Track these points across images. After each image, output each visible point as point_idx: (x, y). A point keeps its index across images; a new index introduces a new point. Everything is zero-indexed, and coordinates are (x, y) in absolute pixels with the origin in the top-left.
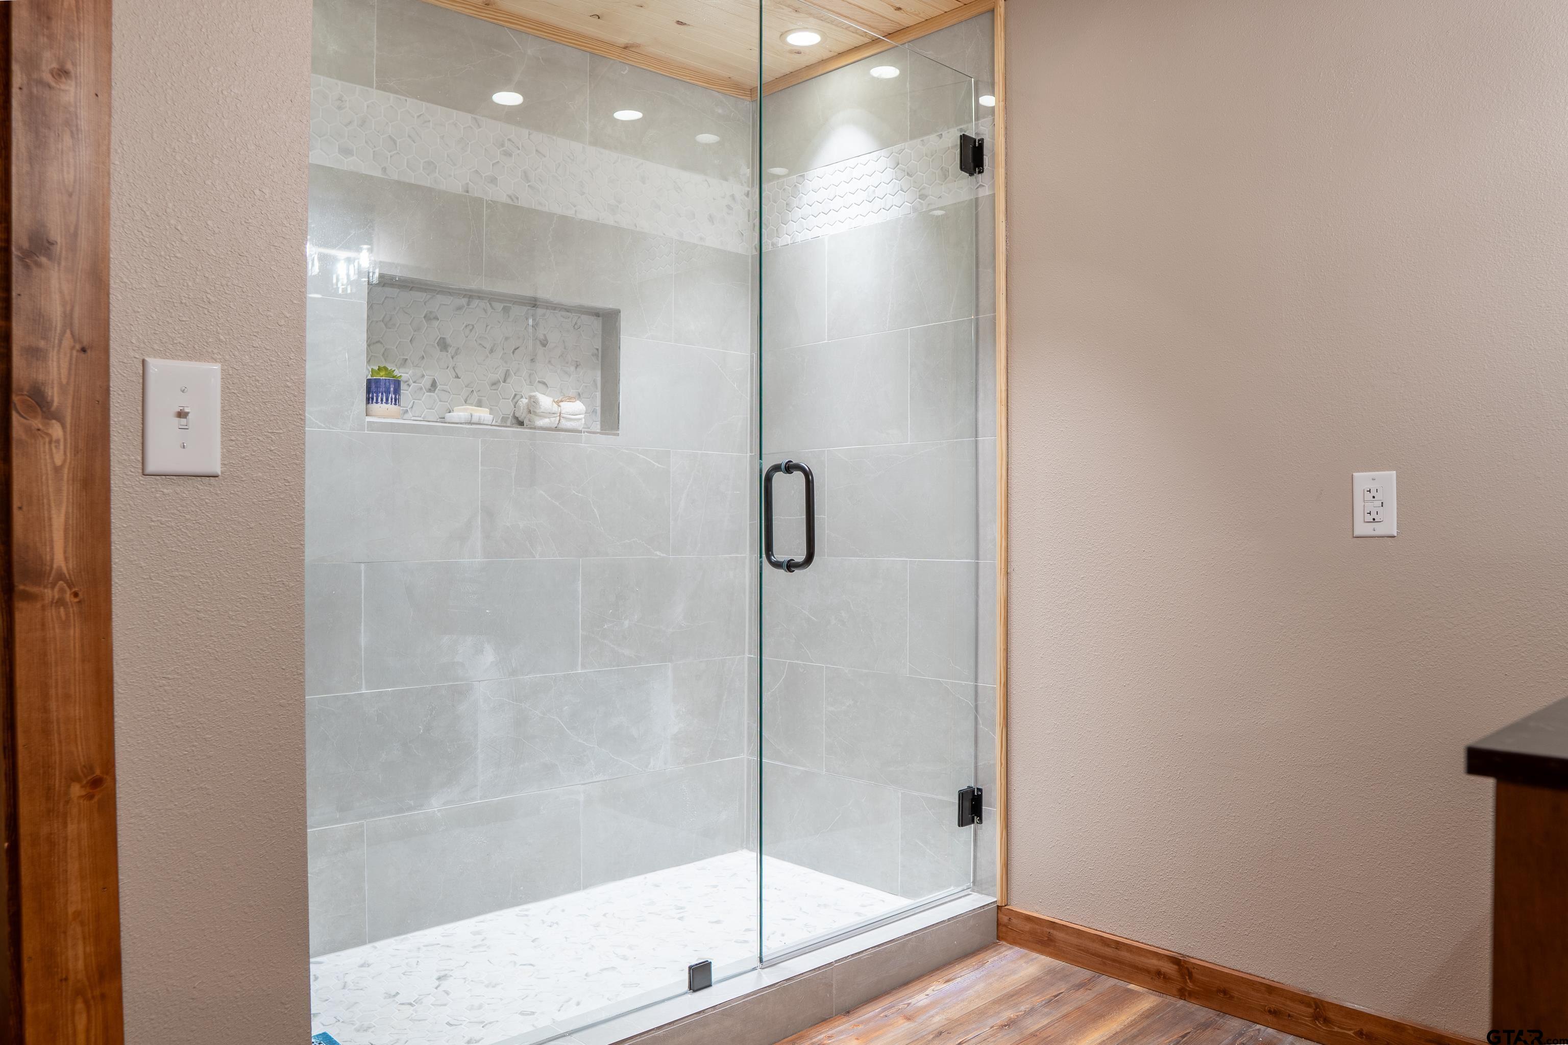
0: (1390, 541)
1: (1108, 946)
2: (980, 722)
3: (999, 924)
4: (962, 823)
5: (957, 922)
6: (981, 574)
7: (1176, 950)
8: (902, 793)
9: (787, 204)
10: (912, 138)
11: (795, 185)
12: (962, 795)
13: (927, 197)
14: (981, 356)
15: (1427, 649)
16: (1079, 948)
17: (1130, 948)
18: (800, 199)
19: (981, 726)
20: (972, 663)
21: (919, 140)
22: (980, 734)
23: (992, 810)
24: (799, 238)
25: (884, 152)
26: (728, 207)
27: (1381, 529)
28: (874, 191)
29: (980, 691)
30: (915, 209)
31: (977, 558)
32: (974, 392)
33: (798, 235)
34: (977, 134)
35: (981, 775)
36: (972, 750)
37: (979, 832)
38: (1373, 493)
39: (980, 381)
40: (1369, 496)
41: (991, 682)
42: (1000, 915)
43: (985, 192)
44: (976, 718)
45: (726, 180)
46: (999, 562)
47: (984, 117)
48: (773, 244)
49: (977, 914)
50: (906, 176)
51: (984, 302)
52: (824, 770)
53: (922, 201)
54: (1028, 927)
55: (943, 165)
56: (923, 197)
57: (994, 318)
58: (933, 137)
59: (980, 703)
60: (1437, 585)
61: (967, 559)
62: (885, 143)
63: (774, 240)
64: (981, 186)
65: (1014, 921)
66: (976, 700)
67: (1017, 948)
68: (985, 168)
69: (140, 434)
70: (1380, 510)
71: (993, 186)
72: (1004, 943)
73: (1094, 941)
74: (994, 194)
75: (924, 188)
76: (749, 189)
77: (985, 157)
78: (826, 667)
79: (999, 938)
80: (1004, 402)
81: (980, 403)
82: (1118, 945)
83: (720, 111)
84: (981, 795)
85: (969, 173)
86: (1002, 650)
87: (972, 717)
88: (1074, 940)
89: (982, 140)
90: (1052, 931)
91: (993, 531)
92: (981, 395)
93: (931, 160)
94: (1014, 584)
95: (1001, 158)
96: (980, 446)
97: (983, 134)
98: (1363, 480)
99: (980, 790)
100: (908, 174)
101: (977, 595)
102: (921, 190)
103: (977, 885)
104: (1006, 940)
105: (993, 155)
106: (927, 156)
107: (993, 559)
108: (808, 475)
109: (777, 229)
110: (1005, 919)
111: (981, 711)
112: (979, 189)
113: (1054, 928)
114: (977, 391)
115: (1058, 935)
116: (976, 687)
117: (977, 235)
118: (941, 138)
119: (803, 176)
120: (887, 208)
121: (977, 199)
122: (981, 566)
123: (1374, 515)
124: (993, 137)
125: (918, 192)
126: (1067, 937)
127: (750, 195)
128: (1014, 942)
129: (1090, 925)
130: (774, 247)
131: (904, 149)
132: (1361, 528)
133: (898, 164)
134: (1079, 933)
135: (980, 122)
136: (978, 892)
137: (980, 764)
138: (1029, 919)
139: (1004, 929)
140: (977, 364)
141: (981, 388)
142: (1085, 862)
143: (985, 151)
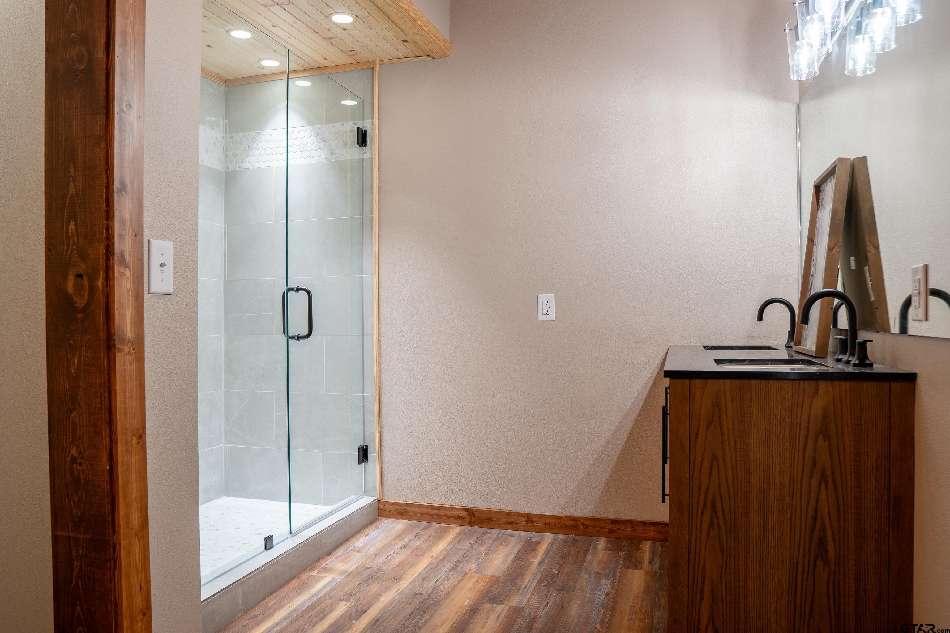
0: (552, 322)
1: (435, 509)
2: (366, 412)
3: (378, 509)
4: (359, 463)
5: (364, 509)
6: (365, 341)
7: (466, 506)
8: (323, 453)
9: (249, 146)
10: (326, 123)
11: (254, 137)
12: (359, 449)
13: (335, 154)
14: (364, 235)
15: (567, 365)
16: (421, 513)
17: (445, 508)
18: (258, 144)
19: (366, 415)
20: (361, 385)
21: (331, 125)
22: (366, 419)
23: (373, 455)
24: (257, 166)
25: (309, 127)
26: (215, 144)
27: (549, 318)
28: (304, 147)
29: (365, 398)
30: (328, 159)
31: (363, 333)
32: (361, 253)
33: (256, 164)
34: (363, 127)
35: (366, 439)
36: (362, 427)
37: (367, 467)
38: (546, 303)
39: (364, 248)
40: (544, 304)
41: (371, 393)
42: (379, 505)
43: (367, 156)
44: (364, 411)
45: (213, 129)
46: (375, 335)
47: (367, 119)
48: (239, 167)
49: (370, 505)
50: (323, 142)
51: (367, 209)
52: (275, 446)
53: (332, 156)
54: (394, 508)
55: (344, 139)
56: (332, 154)
57: (372, 217)
58: (338, 125)
59: (365, 403)
60: (570, 340)
61: (357, 334)
62: (311, 123)
63: (240, 165)
64: (365, 153)
65: (387, 506)
66: (363, 402)
67: (389, 519)
68: (367, 144)
69: (147, 274)
70: (549, 310)
71: (372, 153)
72: (382, 518)
73: (428, 508)
74: (373, 158)
75: (333, 149)
76: (224, 135)
77: (367, 139)
78: (275, 393)
79: (379, 516)
80: (377, 259)
81: (364, 258)
82: (439, 508)
83: (211, 91)
84: (367, 449)
85: (359, 145)
86: (377, 377)
87: (362, 411)
88: (418, 510)
89: (366, 130)
90: (406, 508)
91: (371, 320)
92: (365, 254)
93: (337, 136)
94: (382, 346)
95: (377, 141)
96: (364, 279)
97: (366, 127)
98: (542, 297)
99: (367, 446)
100: (324, 141)
101: (363, 351)
102: (332, 150)
103: (366, 493)
104: (383, 516)
105: (372, 139)
106: (335, 133)
107: (371, 334)
108: (309, 293)
109: (242, 159)
110: (382, 506)
111: (366, 407)
112: (364, 154)
113: (407, 506)
114: (362, 252)
115: (410, 509)
116: (363, 396)
117: (363, 176)
118: (343, 126)
119: (259, 133)
120: (312, 157)
121: (363, 158)
122: (365, 338)
123: (546, 312)
124: (372, 130)
125: (330, 151)
126: (414, 509)
127: (224, 138)
128: (387, 517)
129: (424, 502)
130: (240, 169)
131: (322, 128)
132: (541, 318)
133: (318, 135)
134: (420, 506)
135: (365, 121)
136: (367, 496)
137: (366, 433)
138: (395, 504)
139: (382, 511)
140: (362, 239)
141: (364, 251)
142: (421, 473)
143: (368, 136)
